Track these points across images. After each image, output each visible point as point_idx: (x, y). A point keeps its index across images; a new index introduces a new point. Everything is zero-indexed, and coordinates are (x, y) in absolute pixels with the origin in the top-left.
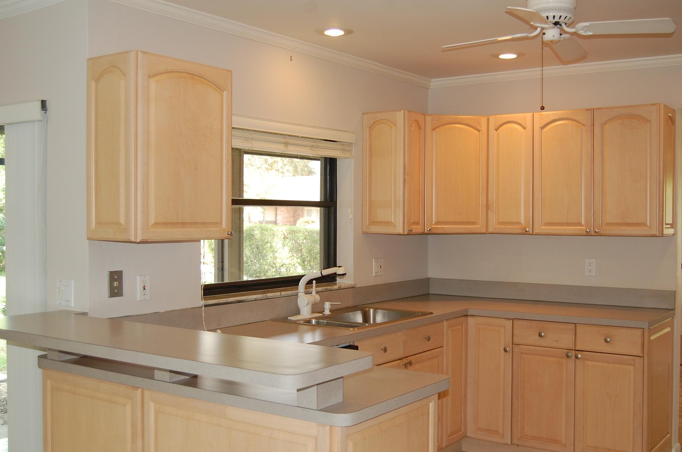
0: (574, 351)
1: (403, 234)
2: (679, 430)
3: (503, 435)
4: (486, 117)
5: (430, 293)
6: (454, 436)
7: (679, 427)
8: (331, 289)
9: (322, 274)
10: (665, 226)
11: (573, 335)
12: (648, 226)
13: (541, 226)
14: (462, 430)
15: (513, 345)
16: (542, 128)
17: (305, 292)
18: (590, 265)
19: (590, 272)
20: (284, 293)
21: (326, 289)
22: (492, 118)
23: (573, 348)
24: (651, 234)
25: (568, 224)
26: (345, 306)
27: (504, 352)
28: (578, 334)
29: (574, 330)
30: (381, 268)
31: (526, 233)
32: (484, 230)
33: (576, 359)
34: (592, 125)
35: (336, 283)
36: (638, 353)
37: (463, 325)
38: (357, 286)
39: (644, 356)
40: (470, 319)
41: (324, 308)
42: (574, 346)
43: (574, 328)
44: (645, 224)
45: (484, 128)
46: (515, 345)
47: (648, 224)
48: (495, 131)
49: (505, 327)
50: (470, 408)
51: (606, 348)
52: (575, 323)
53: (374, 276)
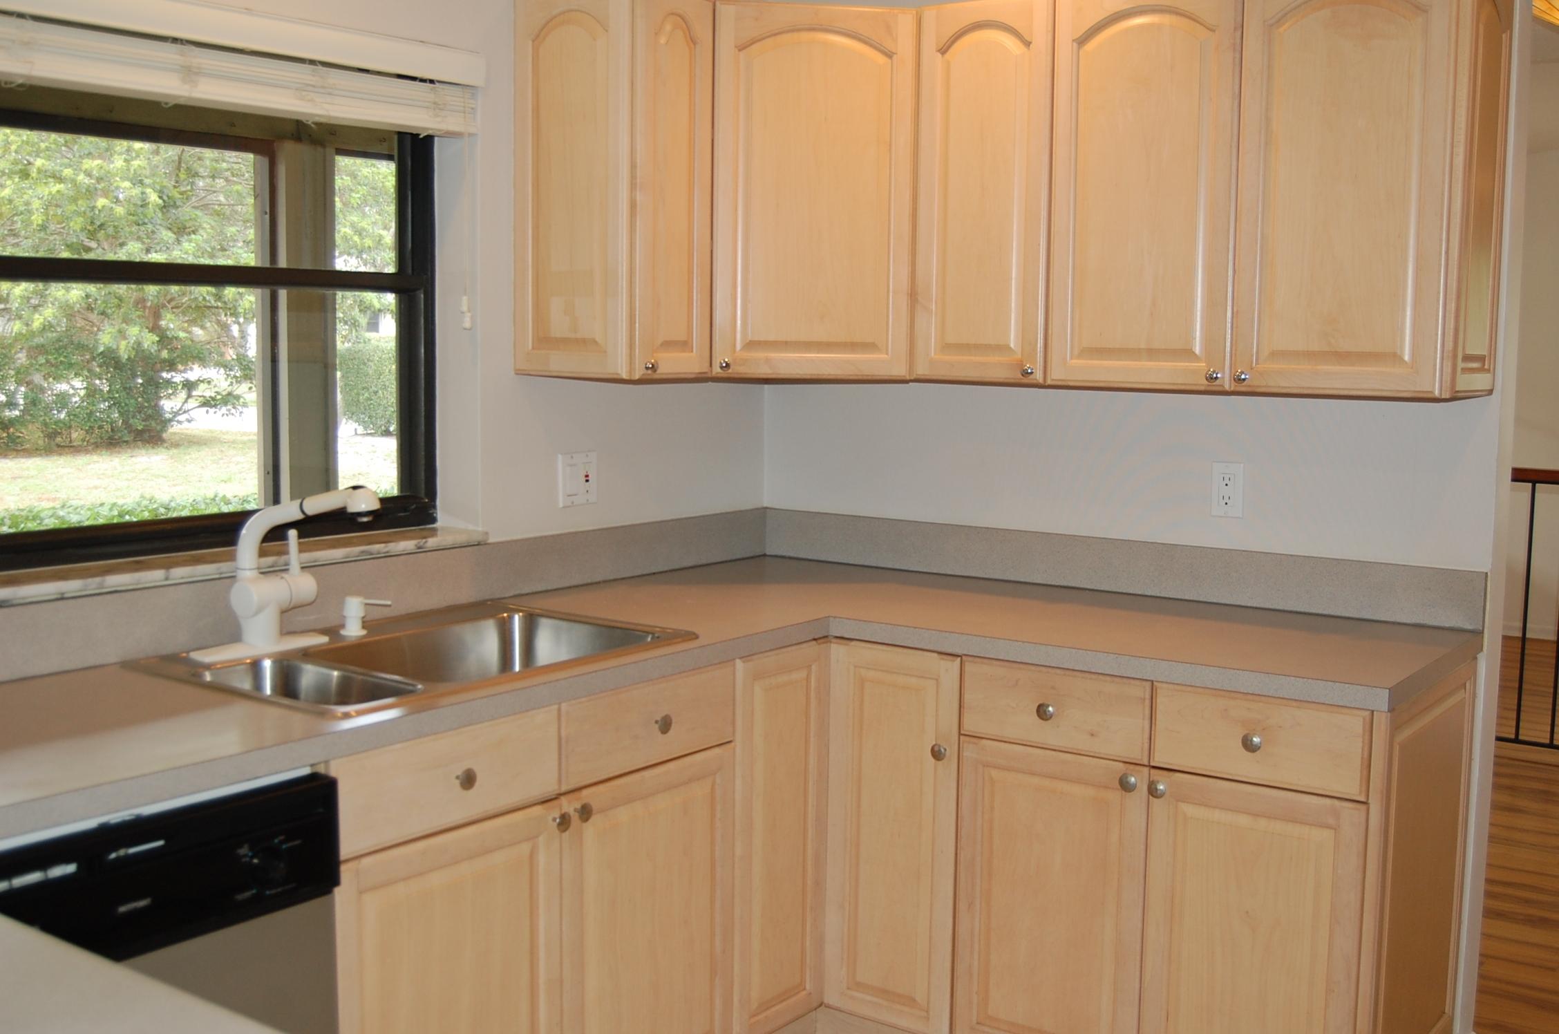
0: (1146, 770)
1: (628, 378)
2: (1481, 964)
3: (927, 1012)
4: (914, 12)
5: (768, 553)
6: (774, 1009)
7: (1481, 955)
8: (387, 552)
9: (303, 512)
10: (1461, 365)
11: (1143, 719)
12: (1406, 363)
13: (1071, 358)
14: (808, 987)
15: (961, 737)
16: (1082, 41)
17: (258, 568)
18: (1227, 482)
19: (1226, 504)
20: (179, 573)
21: (363, 552)
22: (930, 15)
23: (1142, 759)
24: (1415, 392)
25: (1152, 353)
26: (444, 604)
27: (932, 760)
28: (1160, 716)
29: (1147, 703)
30: (587, 481)
31: (1024, 381)
32: (900, 371)
33: (1151, 797)
34: (1235, 29)
35: (435, 530)
36: (1353, 790)
37: (813, 667)
38: (491, 540)
39: (1370, 801)
40: (837, 651)
41: (344, 617)
42: (1146, 753)
43: (1148, 696)
44: (1396, 358)
45: (904, 44)
46: (967, 739)
47: (1406, 358)
48: (940, 55)
49: (937, 680)
50: (833, 921)
51: (1246, 766)
52: (1152, 681)
53: (561, 505)
